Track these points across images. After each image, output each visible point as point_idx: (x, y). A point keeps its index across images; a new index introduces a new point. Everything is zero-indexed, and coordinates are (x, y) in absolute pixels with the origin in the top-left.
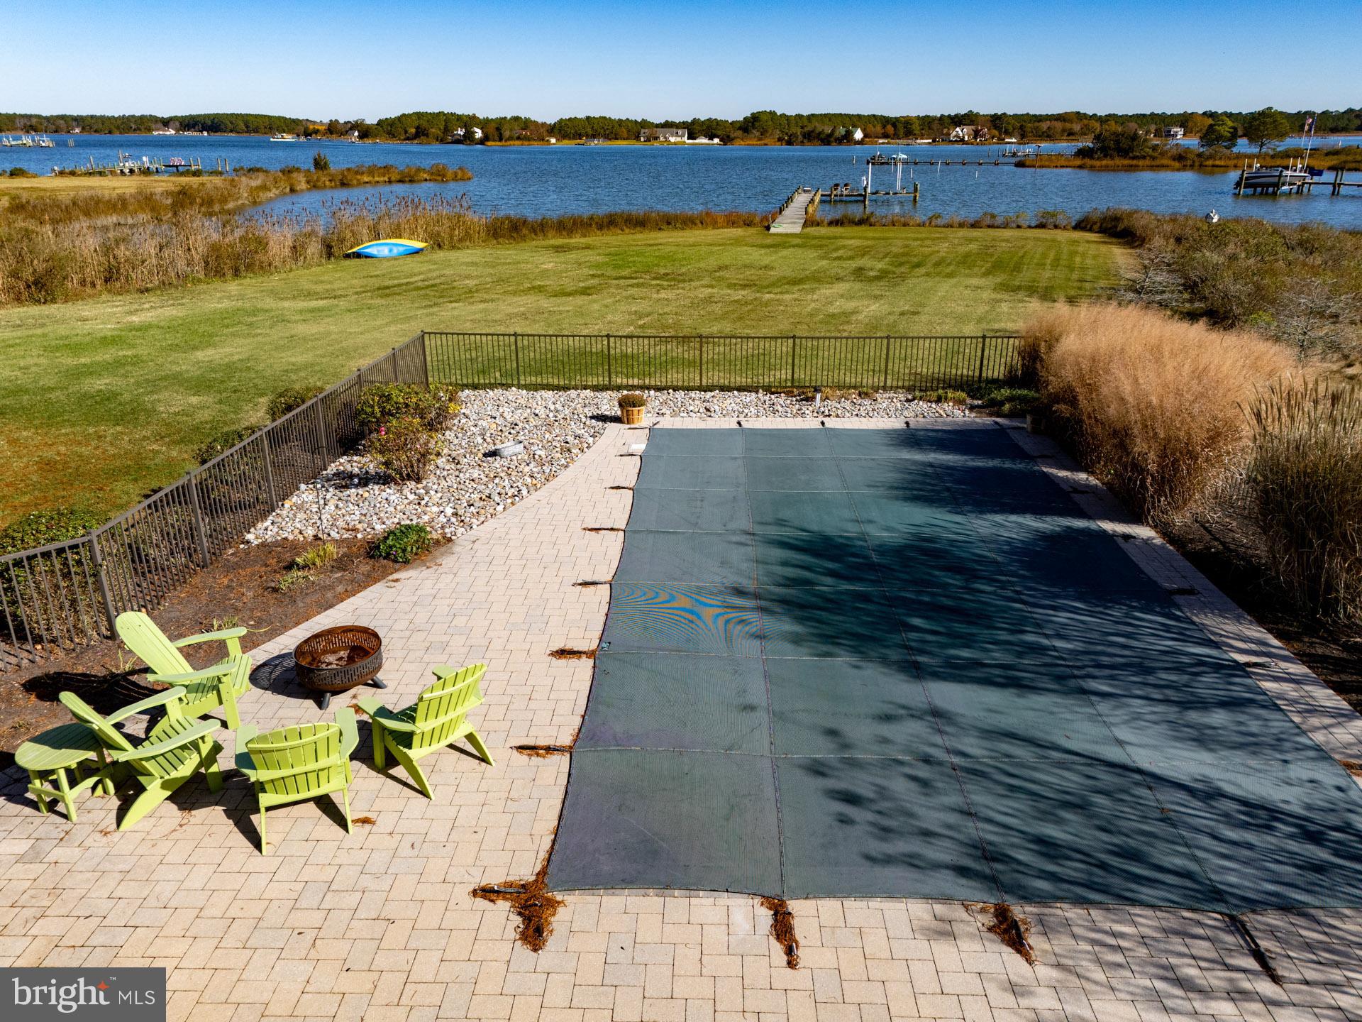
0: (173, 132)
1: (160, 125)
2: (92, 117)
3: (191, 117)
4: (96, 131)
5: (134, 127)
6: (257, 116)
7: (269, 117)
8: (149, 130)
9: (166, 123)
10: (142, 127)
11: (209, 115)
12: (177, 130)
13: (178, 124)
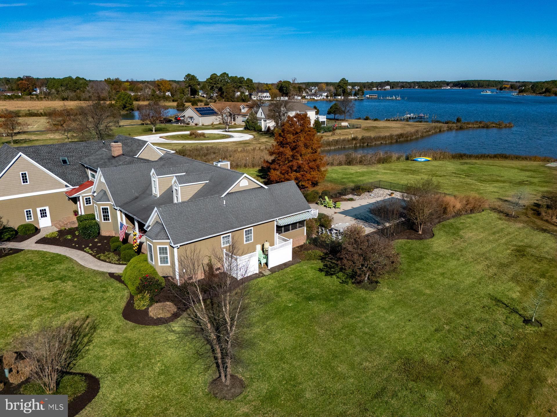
0: (449, 88)
1: (446, 85)
2: (423, 82)
3: (458, 82)
4: (422, 88)
5: (436, 86)
6: (484, 81)
7: (489, 81)
8: (441, 87)
9: (448, 84)
10: (439, 86)
11: (465, 81)
12: (451, 87)
13: (452, 84)
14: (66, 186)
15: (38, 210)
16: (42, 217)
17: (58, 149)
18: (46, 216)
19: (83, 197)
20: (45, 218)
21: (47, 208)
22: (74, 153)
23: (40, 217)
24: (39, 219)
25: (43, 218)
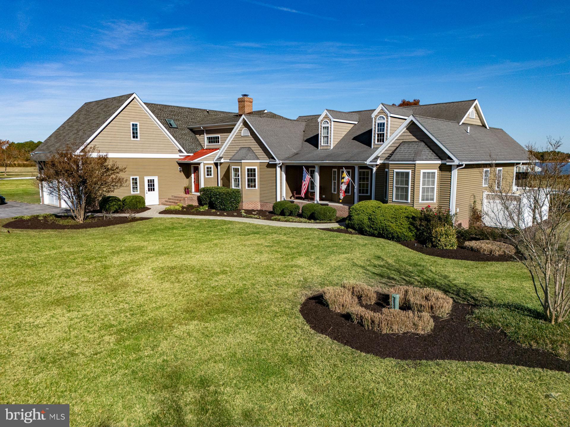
14: (180, 151)
15: (146, 179)
16: (149, 190)
17: (160, 109)
18: (154, 190)
19: (205, 164)
20: (153, 192)
21: (156, 179)
22: (179, 117)
23: (147, 190)
24: (146, 192)
25: (150, 192)
